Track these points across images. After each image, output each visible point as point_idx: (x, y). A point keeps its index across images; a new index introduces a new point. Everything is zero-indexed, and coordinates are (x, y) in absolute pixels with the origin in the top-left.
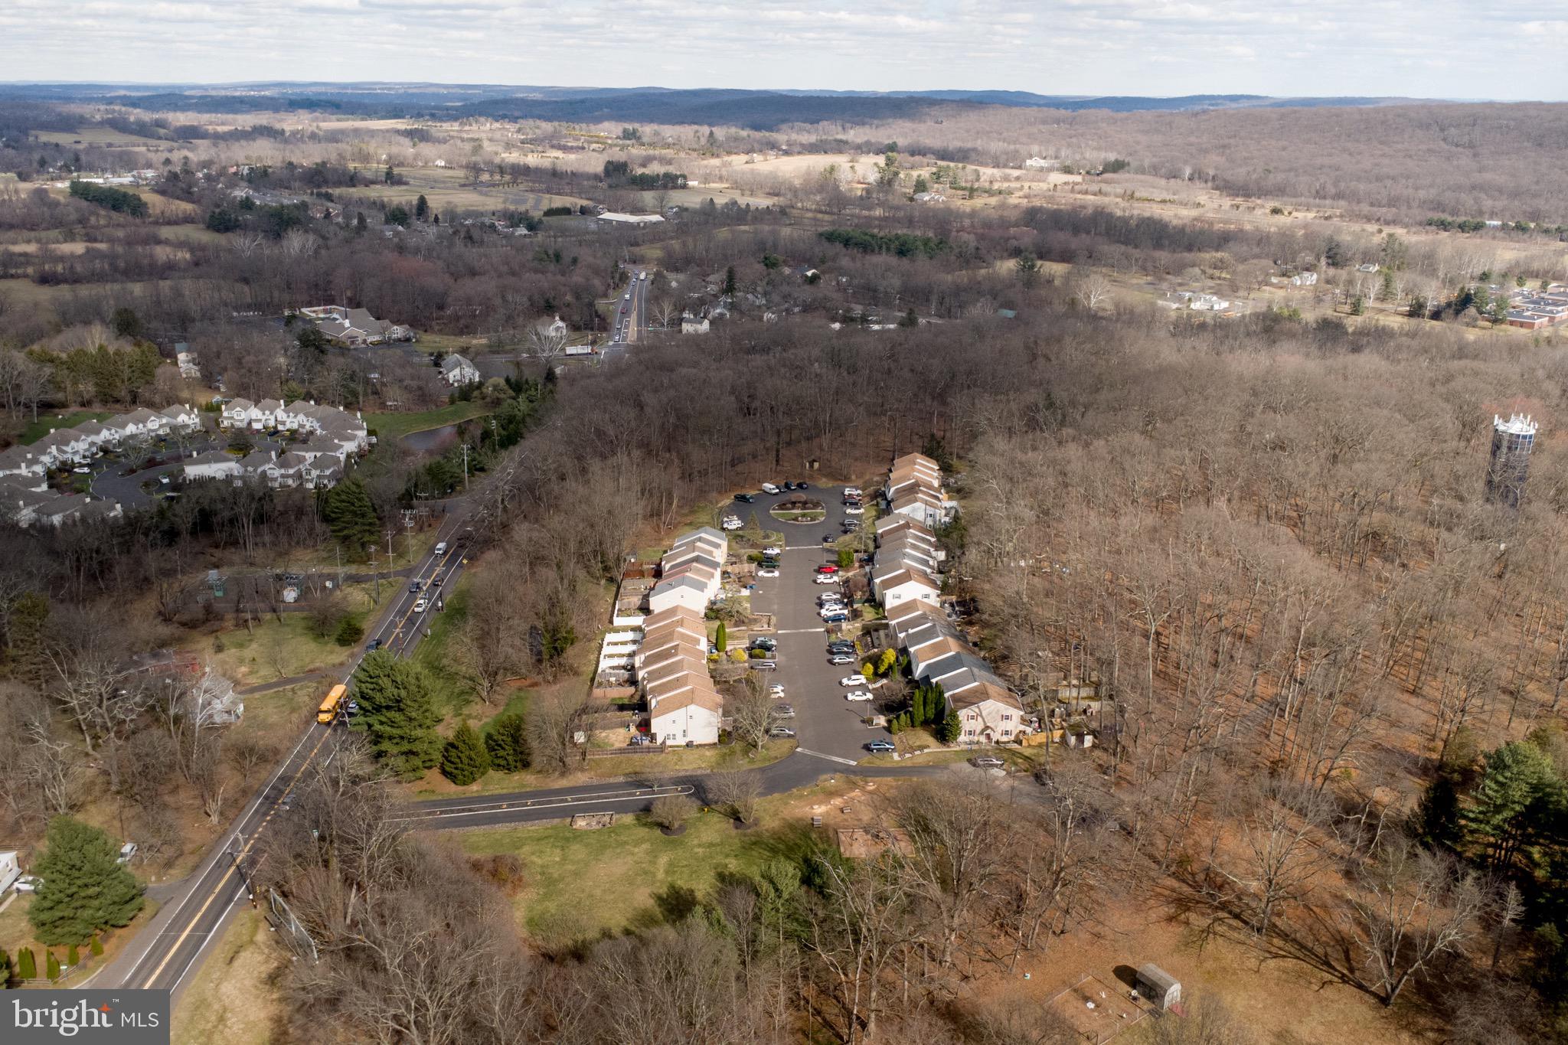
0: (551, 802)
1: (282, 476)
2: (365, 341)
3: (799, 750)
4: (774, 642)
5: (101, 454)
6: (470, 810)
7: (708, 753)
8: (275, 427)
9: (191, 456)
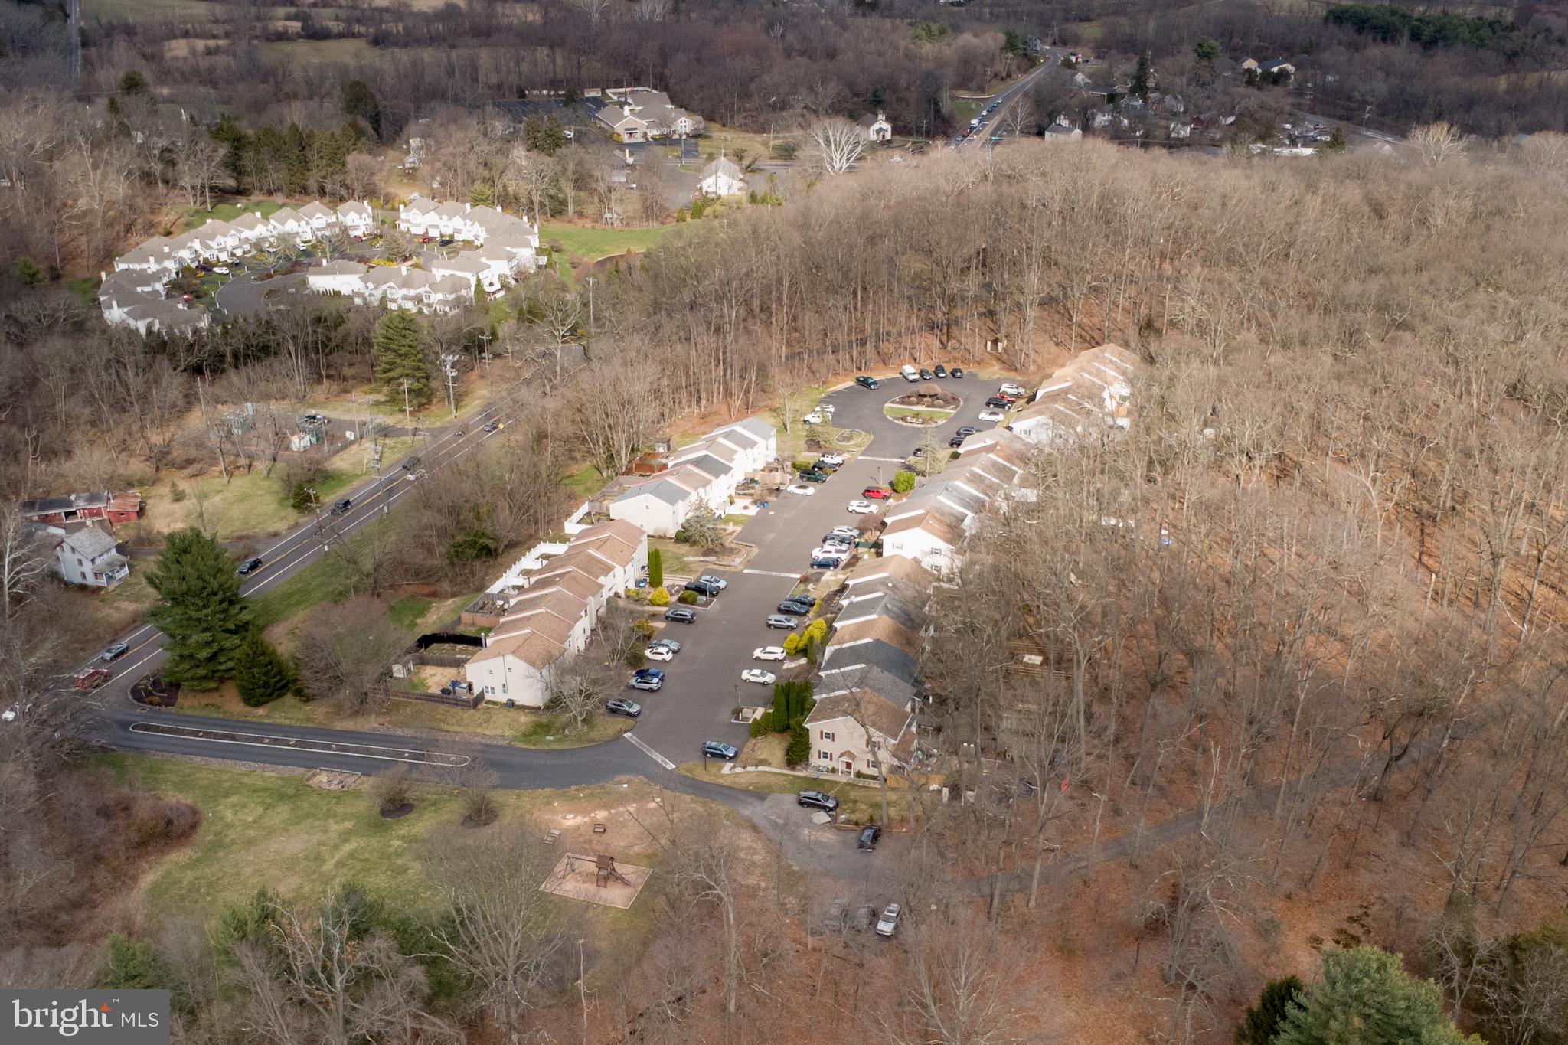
0: (315, 746)
1: (405, 298)
2: (645, 135)
3: (627, 735)
4: (722, 584)
5: (254, 252)
6: (233, 738)
7: (523, 719)
8: (452, 236)
9: (320, 265)
